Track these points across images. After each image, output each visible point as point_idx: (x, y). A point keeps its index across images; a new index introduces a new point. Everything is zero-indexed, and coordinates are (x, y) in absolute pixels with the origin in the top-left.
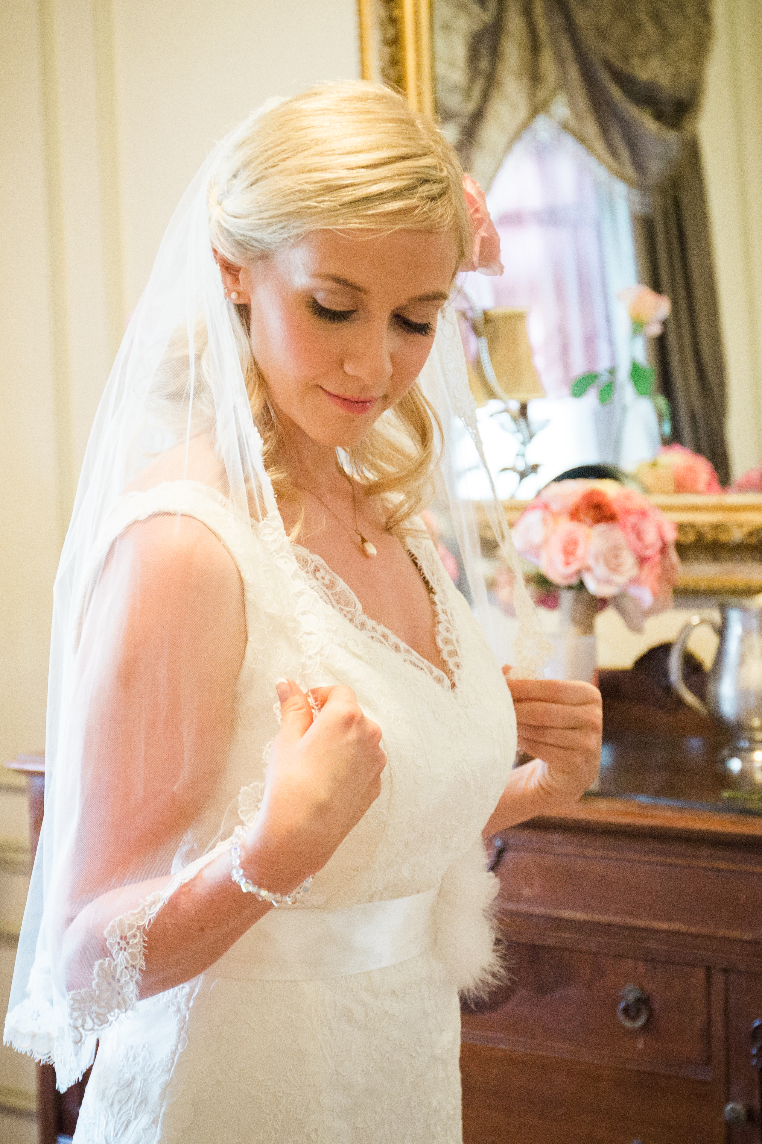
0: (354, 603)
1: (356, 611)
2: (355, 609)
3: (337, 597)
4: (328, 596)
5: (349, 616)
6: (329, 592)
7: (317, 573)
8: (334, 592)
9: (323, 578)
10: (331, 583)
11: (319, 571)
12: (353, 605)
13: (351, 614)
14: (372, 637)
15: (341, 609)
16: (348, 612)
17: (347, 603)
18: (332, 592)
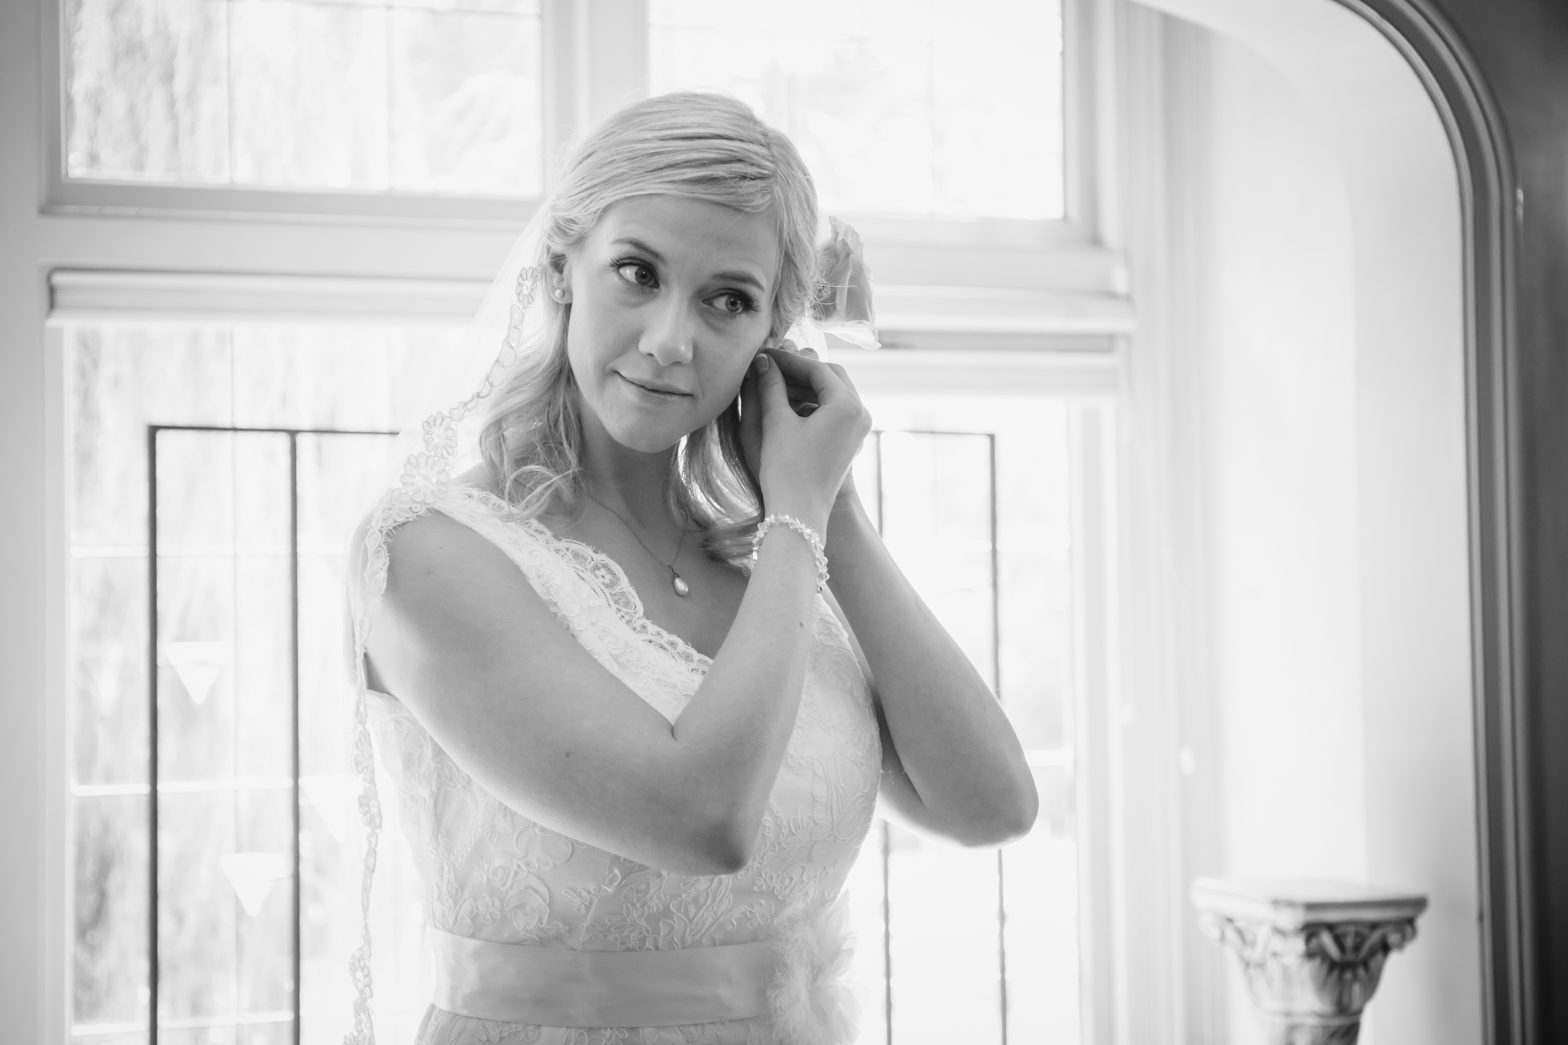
0: (634, 605)
1: (635, 613)
2: (635, 612)
3: (616, 598)
4: (605, 595)
5: (627, 618)
6: (607, 591)
7: (597, 572)
8: (614, 592)
9: (603, 577)
10: (611, 583)
11: (599, 569)
12: (634, 607)
13: (629, 616)
14: (650, 642)
15: (619, 610)
16: (627, 613)
17: (627, 604)
18: (611, 592)
